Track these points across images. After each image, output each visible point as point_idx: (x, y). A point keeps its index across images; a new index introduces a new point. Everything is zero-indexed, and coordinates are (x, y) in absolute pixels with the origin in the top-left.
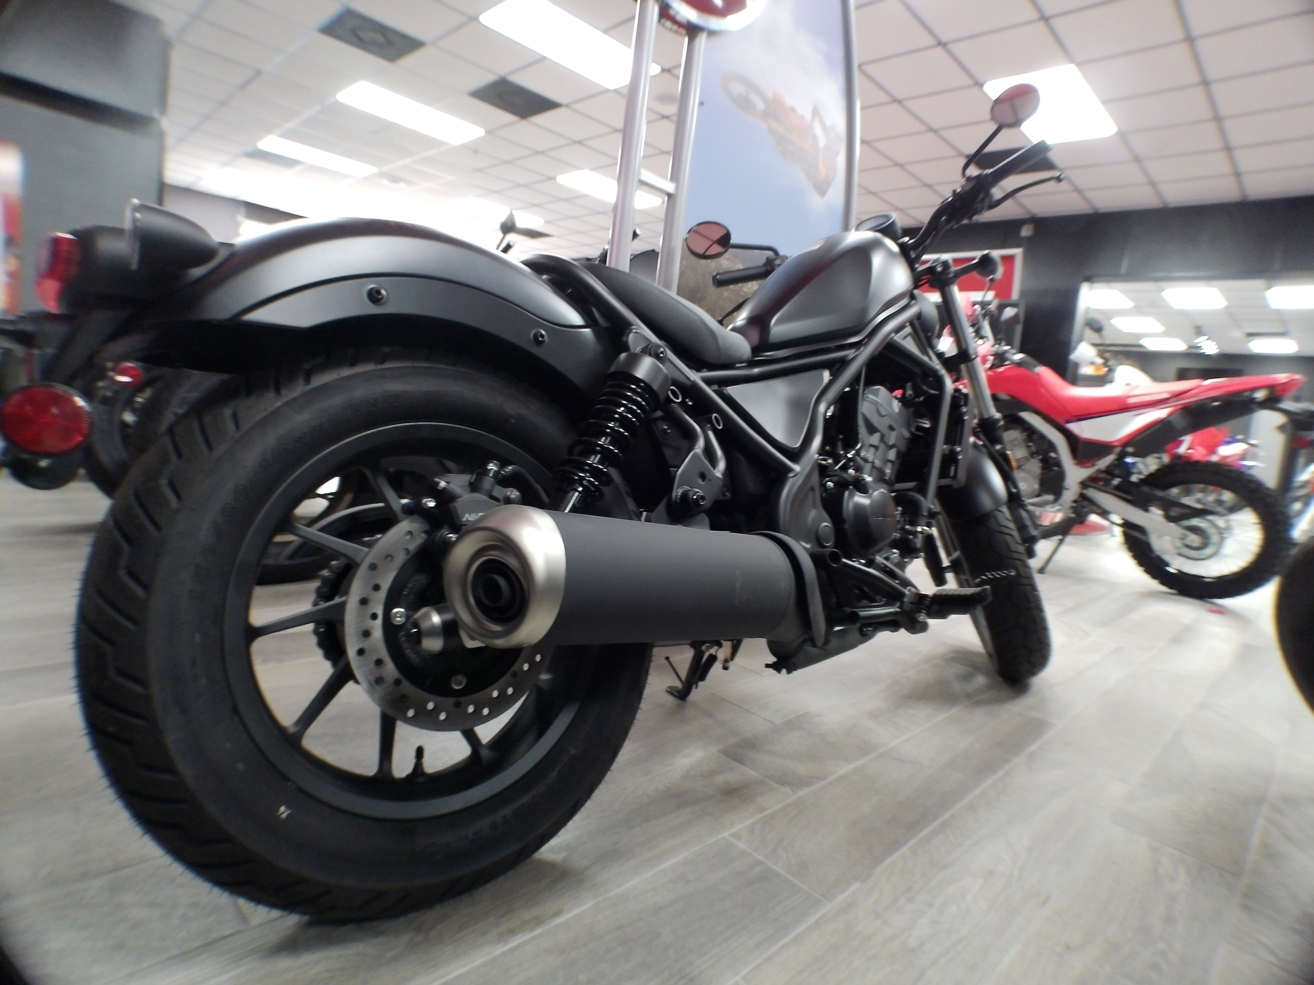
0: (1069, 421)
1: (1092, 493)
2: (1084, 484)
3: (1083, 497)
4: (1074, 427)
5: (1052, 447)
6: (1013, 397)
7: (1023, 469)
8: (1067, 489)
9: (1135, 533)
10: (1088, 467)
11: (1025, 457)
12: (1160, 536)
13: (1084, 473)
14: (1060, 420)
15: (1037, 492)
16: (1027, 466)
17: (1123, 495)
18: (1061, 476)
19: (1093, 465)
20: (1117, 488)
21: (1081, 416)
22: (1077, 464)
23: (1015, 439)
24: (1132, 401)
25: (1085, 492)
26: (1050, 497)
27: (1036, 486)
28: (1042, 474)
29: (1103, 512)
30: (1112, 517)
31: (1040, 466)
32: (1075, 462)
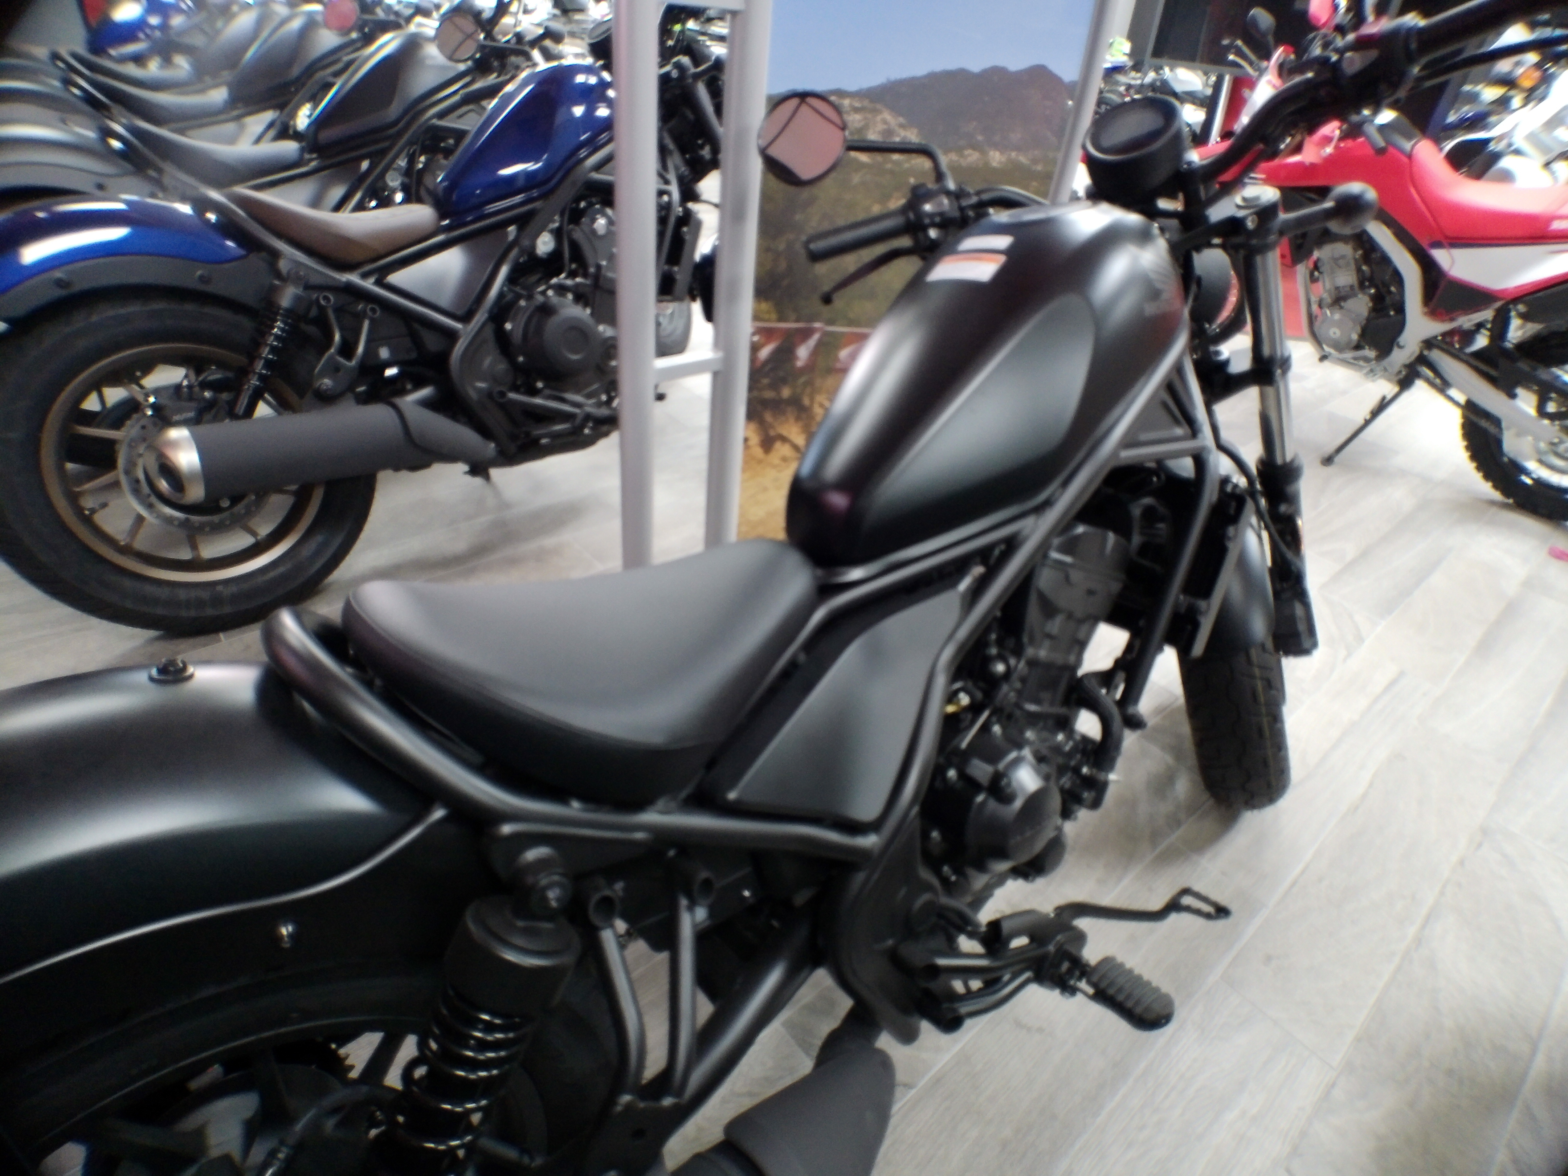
0: (1438, 245)
1: (1438, 356)
2: (1429, 344)
3: (1422, 360)
4: (1441, 256)
5: (1398, 278)
7: (1341, 308)
8: (1400, 347)
9: (1484, 423)
10: (1443, 321)
11: (1352, 287)
12: (1520, 434)
13: (1436, 328)
14: (1424, 243)
15: (1354, 343)
16: (1350, 304)
18: (1400, 326)
19: (1452, 320)
20: (1479, 355)
21: (1459, 240)
22: (1425, 314)
23: (1343, 257)
25: (1426, 353)
26: (1370, 353)
27: (1355, 337)
28: (1368, 320)
29: (1442, 385)
30: (1453, 392)
31: (1370, 304)
32: (1426, 310)
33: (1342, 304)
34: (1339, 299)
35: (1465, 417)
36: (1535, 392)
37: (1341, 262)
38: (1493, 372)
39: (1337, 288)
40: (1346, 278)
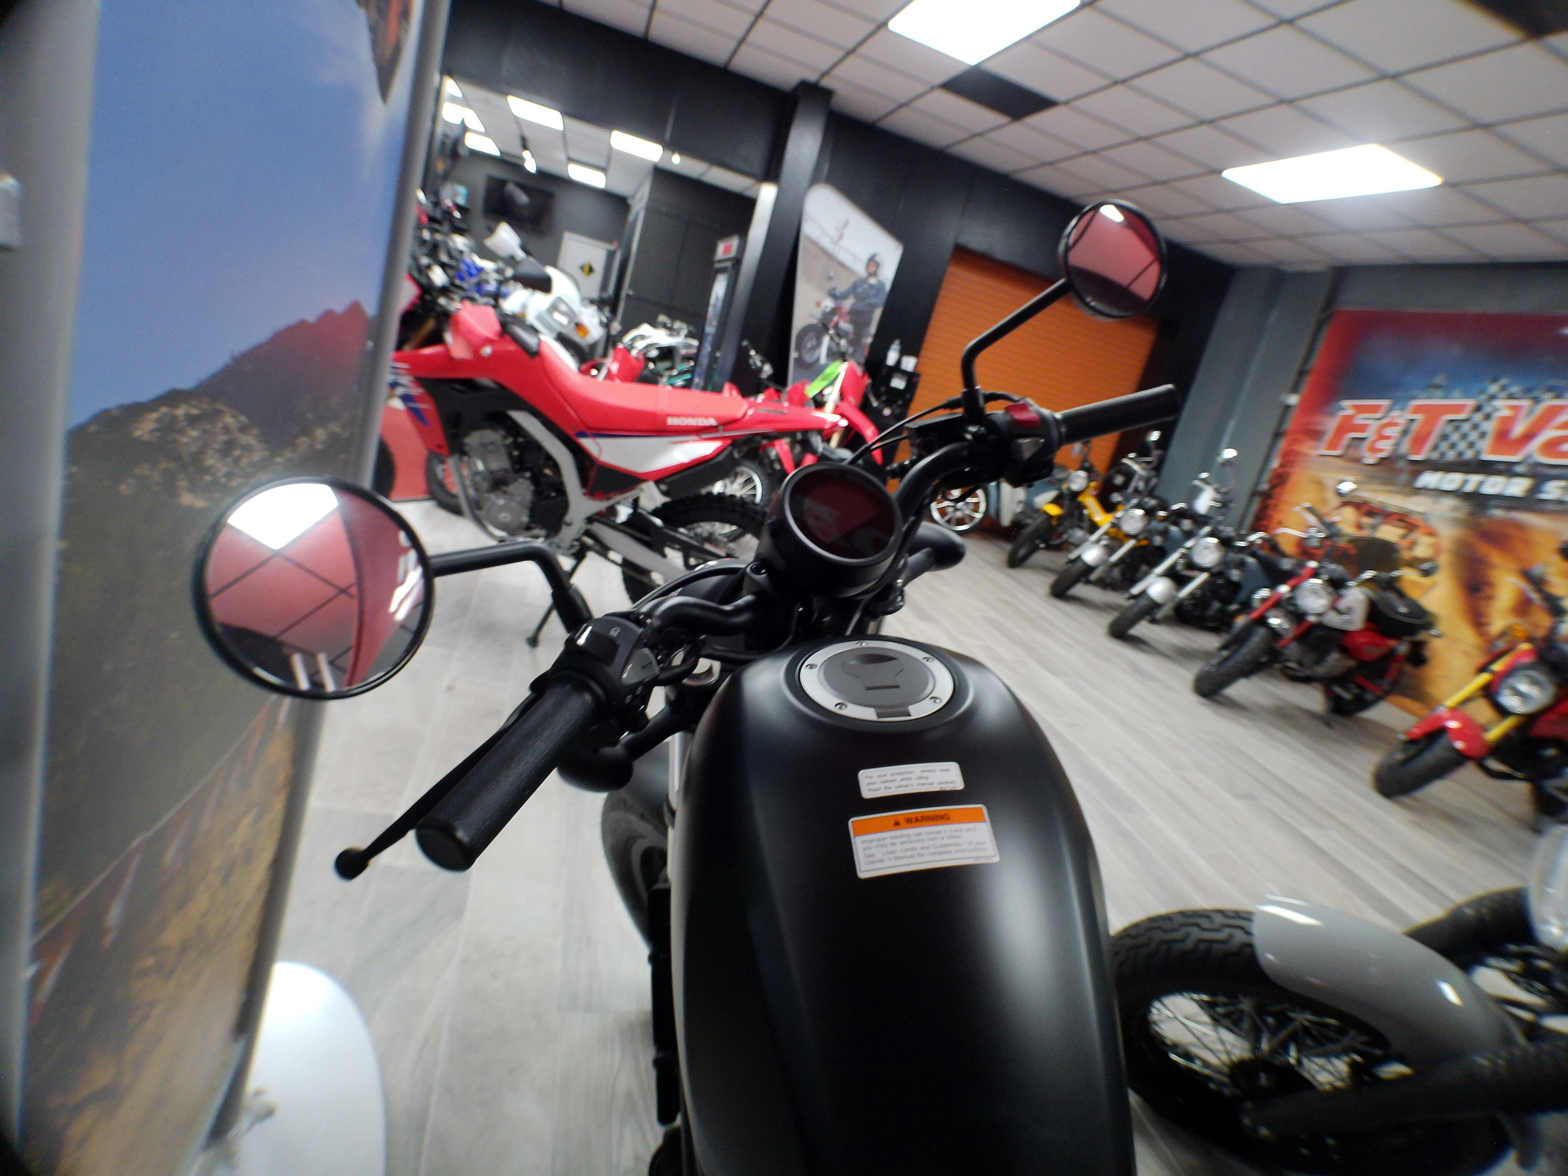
0: (584, 435)
1: (598, 528)
2: (590, 520)
3: (587, 534)
4: (588, 444)
5: (550, 463)
6: (502, 387)
7: (505, 493)
8: (569, 524)
9: (637, 576)
10: (598, 501)
11: (507, 471)
13: (596, 506)
14: (571, 433)
15: (525, 525)
16: (511, 488)
17: (639, 535)
18: (564, 506)
19: (608, 499)
21: (602, 429)
22: (585, 494)
23: (492, 443)
24: (672, 421)
25: (589, 527)
26: (542, 532)
27: (525, 519)
28: (534, 501)
29: (603, 550)
30: (612, 555)
31: (532, 488)
32: (585, 490)
33: (505, 488)
34: (498, 483)
35: (624, 573)
36: (678, 550)
37: (491, 448)
38: (646, 538)
39: (491, 472)
40: (500, 463)
